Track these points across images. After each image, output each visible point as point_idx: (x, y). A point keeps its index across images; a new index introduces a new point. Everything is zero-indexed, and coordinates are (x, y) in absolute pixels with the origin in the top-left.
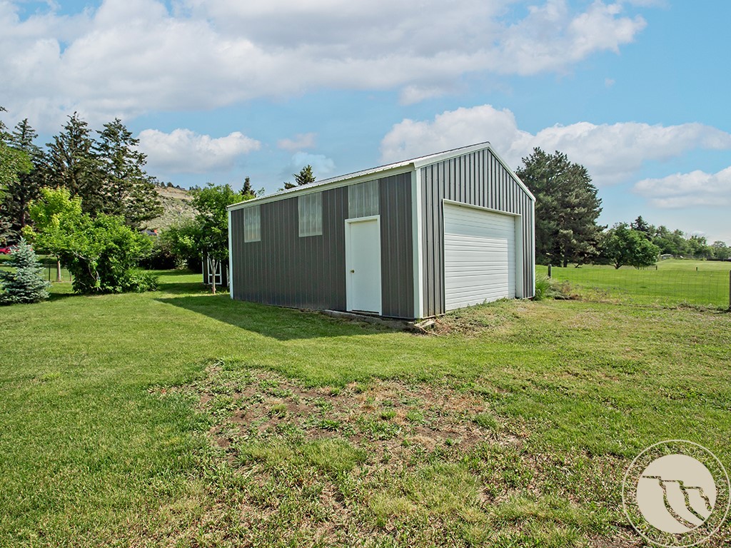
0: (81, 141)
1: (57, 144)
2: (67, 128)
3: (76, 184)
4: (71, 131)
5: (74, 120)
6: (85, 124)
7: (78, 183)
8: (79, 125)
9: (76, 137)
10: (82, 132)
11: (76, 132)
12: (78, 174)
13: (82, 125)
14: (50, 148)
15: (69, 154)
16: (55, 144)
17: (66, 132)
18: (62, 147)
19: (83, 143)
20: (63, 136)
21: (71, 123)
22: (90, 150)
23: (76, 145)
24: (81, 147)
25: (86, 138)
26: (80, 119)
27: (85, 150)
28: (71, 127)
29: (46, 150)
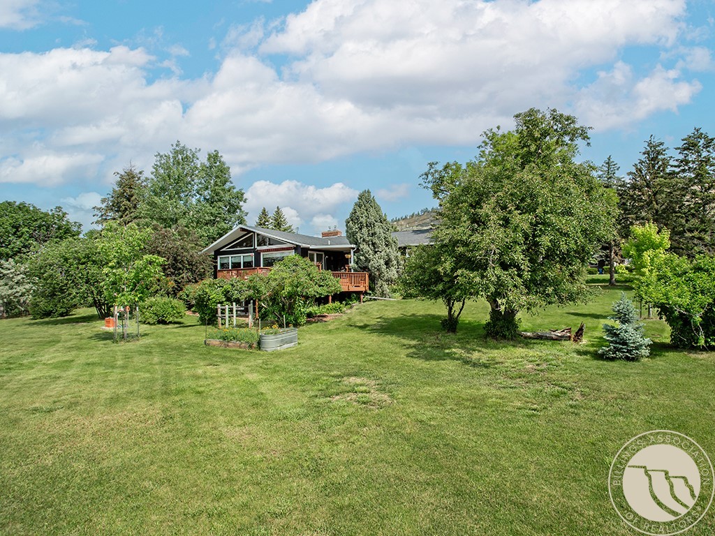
0: (658, 162)
1: (637, 171)
2: (644, 153)
3: (656, 206)
4: (648, 154)
5: (651, 143)
6: (662, 144)
7: (657, 204)
8: (655, 147)
9: (653, 159)
10: (659, 153)
11: (654, 155)
12: (658, 196)
13: (658, 146)
14: (631, 176)
15: (648, 177)
16: (635, 171)
17: (643, 158)
18: (642, 173)
19: (660, 163)
20: (641, 162)
21: (648, 148)
22: (669, 170)
23: (654, 167)
24: (659, 168)
25: (663, 157)
26: (656, 141)
27: (664, 170)
28: (649, 151)
29: (628, 180)
